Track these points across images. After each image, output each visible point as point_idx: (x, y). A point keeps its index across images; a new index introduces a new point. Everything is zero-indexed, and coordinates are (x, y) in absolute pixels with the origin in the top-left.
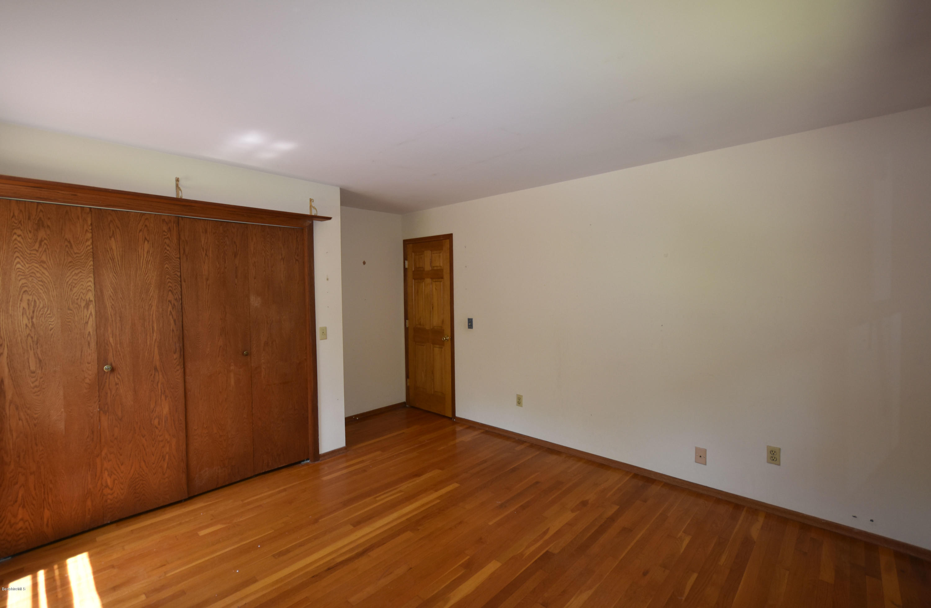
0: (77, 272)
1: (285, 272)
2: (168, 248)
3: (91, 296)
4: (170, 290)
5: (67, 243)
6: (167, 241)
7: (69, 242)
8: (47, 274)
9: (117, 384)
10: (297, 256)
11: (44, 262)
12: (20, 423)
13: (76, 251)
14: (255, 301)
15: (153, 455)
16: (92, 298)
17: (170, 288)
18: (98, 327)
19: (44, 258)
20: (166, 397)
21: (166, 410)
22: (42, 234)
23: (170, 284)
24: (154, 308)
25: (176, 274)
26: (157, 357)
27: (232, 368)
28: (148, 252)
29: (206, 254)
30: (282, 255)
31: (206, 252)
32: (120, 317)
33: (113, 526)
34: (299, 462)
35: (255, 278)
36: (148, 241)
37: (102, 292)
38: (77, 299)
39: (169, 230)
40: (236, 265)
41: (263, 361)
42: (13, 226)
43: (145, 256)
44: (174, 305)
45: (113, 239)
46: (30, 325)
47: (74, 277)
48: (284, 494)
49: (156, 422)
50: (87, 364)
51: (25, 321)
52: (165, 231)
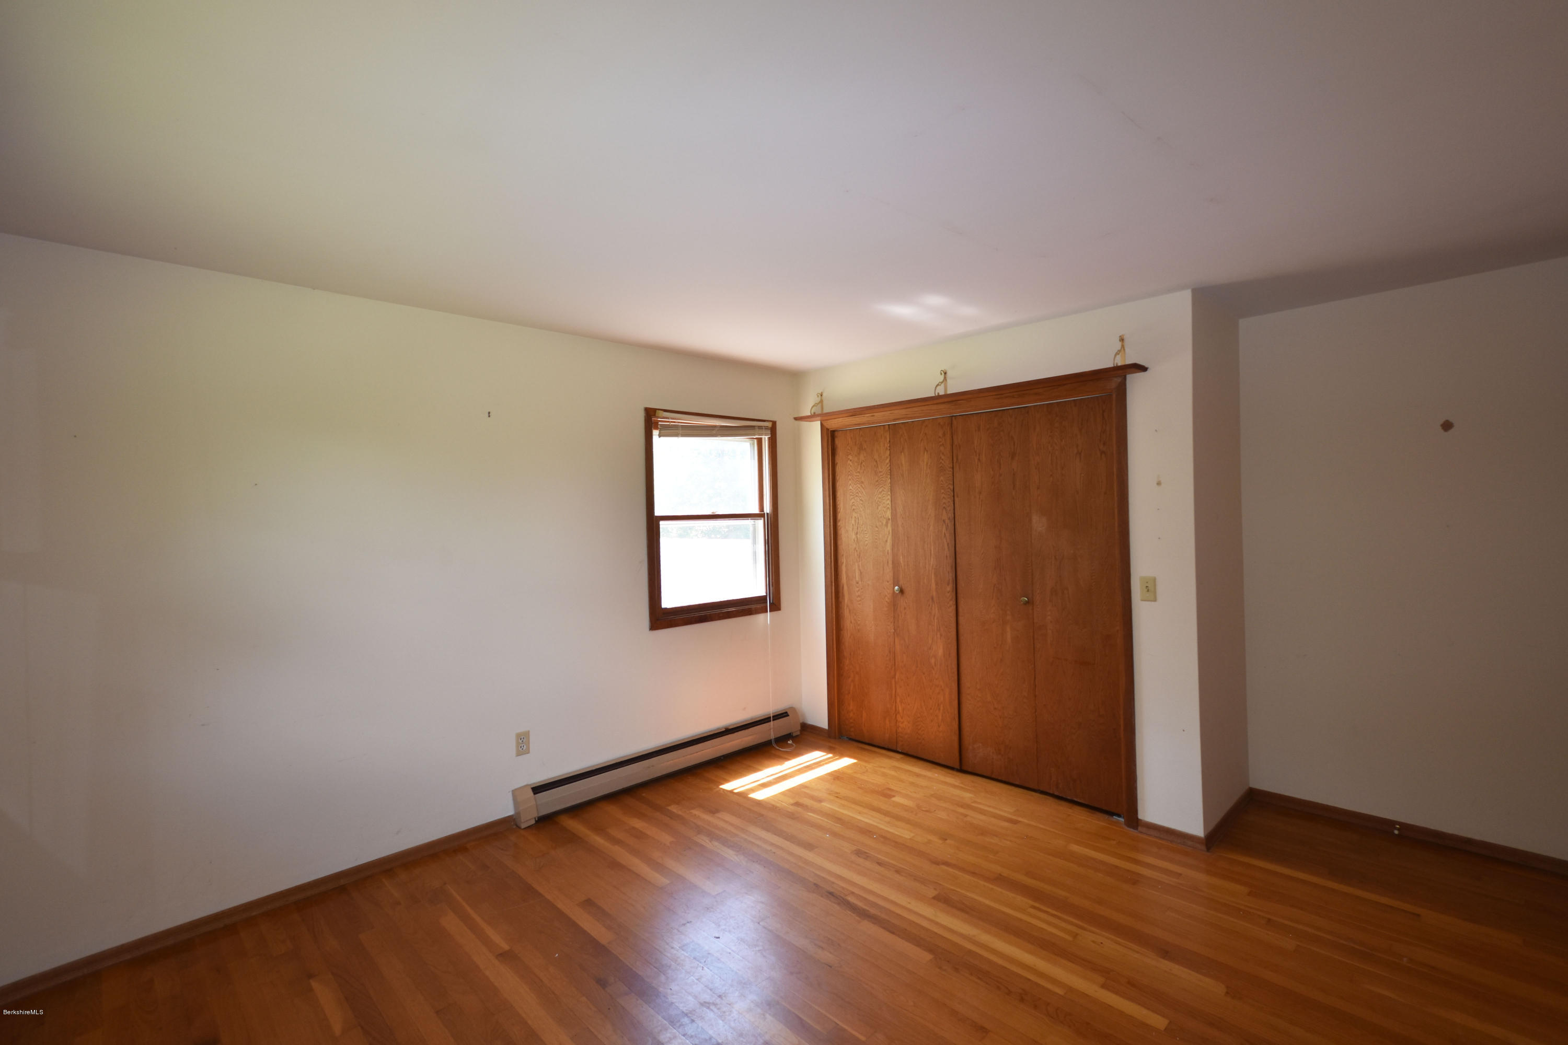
0: (881, 490)
1: (1082, 475)
2: (943, 457)
3: (889, 514)
4: (944, 508)
5: (875, 463)
6: (942, 448)
7: (876, 462)
8: (864, 493)
9: (905, 608)
10: (1104, 444)
11: (862, 482)
12: (851, 625)
13: (880, 470)
14: (1039, 524)
15: (931, 698)
16: (890, 517)
17: (944, 505)
18: (893, 546)
19: (863, 480)
20: (941, 635)
21: (940, 652)
22: (862, 457)
23: (944, 501)
24: (931, 528)
25: (949, 488)
26: (933, 586)
27: (1009, 618)
28: (927, 464)
29: (979, 460)
30: (1077, 446)
31: (979, 455)
32: (908, 537)
33: (899, 756)
34: (1111, 814)
35: (1038, 488)
36: (927, 451)
37: (896, 510)
38: (881, 517)
39: (944, 434)
40: (1013, 470)
41: (1049, 617)
42: (848, 453)
43: (925, 469)
44: (948, 526)
45: (903, 454)
46: (856, 539)
47: (880, 496)
48: (1005, 824)
49: (933, 661)
50: (887, 583)
51: (854, 536)
52: (940, 437)
